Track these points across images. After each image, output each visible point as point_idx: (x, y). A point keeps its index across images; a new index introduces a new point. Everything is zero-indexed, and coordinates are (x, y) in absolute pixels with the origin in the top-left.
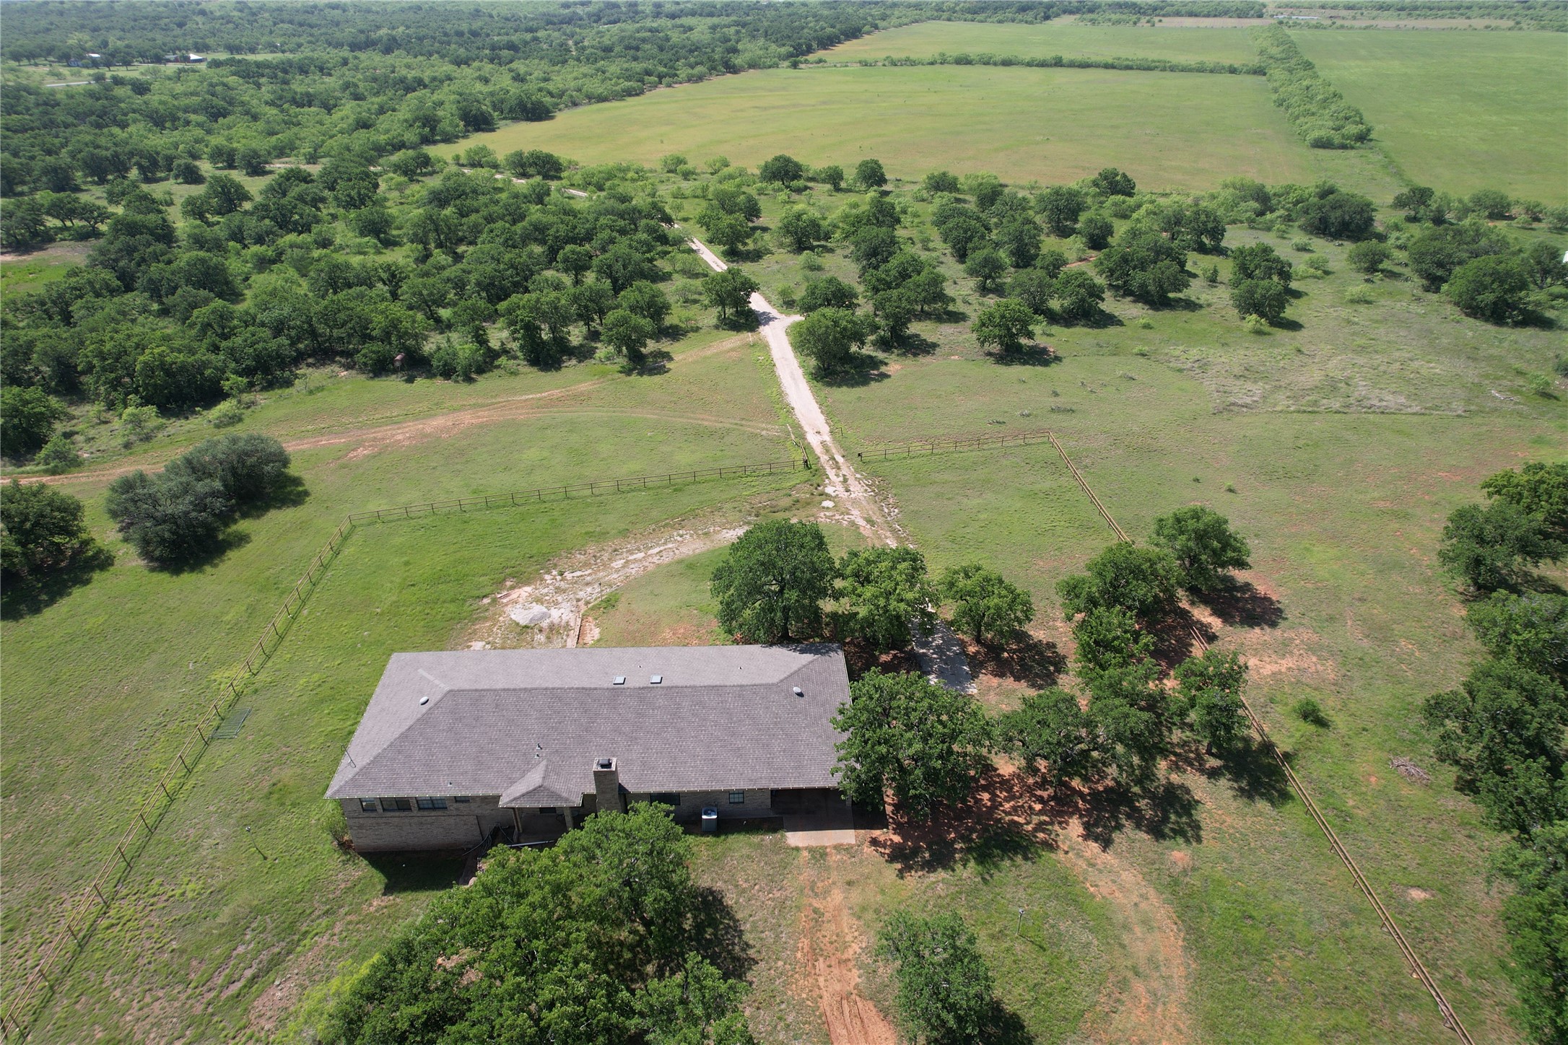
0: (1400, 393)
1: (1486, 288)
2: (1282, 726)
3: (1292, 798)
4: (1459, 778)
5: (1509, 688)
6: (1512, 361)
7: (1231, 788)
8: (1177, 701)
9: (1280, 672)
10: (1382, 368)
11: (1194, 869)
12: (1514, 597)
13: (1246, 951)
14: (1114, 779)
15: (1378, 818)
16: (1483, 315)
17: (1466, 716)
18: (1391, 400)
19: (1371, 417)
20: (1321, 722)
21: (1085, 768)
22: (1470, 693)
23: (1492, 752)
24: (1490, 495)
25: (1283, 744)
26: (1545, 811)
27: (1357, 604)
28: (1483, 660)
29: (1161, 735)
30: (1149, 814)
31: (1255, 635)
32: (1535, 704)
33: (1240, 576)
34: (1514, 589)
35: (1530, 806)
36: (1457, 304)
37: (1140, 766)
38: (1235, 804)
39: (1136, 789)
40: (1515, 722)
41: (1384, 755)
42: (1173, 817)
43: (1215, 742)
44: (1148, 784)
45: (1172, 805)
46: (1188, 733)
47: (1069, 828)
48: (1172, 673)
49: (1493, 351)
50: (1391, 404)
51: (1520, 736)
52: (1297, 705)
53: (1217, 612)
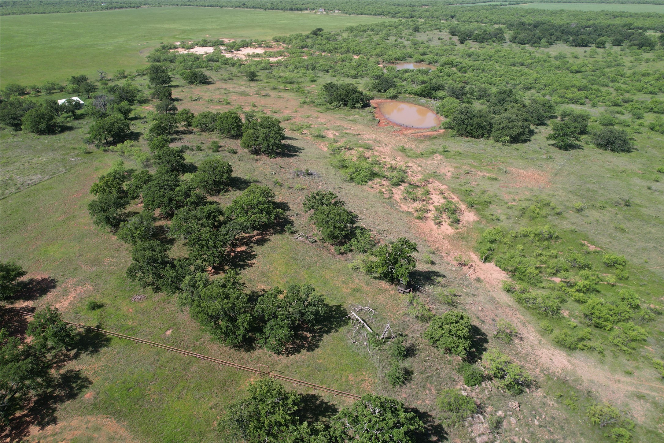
0: (37, 174)
1: (39, 123)
2: (88, 318)
3: (111, 338)
4: (153, 289)
5: (145, 251)
6: (69, 146)
7: (87, 355)
8: (37, 344)
9: (72, 301)
10: (22, 168)
11: (98, 394)
12: (126, 222)
13: (138, 400)
14: (35, 396)
15: (142, 320)
16: (46, 133)
17: (141, 269)
18: (36, 178)
19: (32, 188)
20: (100, 306)
21: (18, 404)
22: (136, 260)
23: (155, 274)
24: (95, 194)
25: (93, 324)
26: (179, 279)
27: (81, 257)
28: (133, 248)
29: (42, 362)
30: (63, 393)
31: (50, 295)
32: (155, 251)
33: (25, 278)
34: (124, 221)
35: (175, 281)
36: (33, 132)
37: (43, 381)
38: (94, 359)
39: (50, 390)
40: (155, 260)
41: (128, 300)
42: (74, 385)
43: (67, 345)
44: (53, 384)
45: (70, 382)
46: (53, 351)
47: (31, 433)
48: (26, 336)
49: (59, 145)
50: (36, 180)
51: (158, 263)
52: (87, 307)
53: (26, 299)
